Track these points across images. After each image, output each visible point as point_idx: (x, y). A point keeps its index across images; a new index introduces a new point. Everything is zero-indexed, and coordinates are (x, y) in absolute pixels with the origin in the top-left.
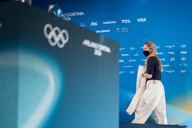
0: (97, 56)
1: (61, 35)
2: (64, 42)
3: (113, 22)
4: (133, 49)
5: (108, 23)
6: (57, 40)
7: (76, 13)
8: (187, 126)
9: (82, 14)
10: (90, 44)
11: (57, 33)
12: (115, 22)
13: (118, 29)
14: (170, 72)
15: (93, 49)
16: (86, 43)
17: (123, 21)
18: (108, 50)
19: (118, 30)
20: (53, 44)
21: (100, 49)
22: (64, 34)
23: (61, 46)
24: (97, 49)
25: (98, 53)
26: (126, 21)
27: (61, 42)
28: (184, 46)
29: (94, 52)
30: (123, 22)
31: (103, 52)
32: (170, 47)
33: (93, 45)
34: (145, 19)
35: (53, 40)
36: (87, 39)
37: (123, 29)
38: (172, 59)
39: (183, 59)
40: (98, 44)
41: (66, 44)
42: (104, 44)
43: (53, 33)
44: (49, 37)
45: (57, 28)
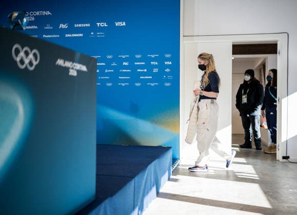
0: (72, 77)
1: (31, 56)
2: (35, 63)
3: (87, 25)
4: (109, 57)
5: (80, 25)
6: (27, 61)
7: (41, 12)
8: (171, 148)
9: (48, 13)
10: (64, 63)
11: (27, 54)
12: (89, 25)
13: (92, 33)
14: (152, 85)
15: (67, 69)
16: (60, 62)
17: (98, 24)
18: (84, 68)
19: (92, 35)
20: (23, 67)
21: (75, 68)
22: (35, 55)
23: (32, 69)
24: (73, 68)
25: (73, 73)
26: (102, 25)
27: (31, 64)
28: (168, 56)
29: (69, 72)
30: (98, 26)
31: (79, 71)
32: (153, 56)
33: (68, 64)
34: (124, 23)
35: (22, 62)
36: (61, 58)
37: (98, 33)
38: (155, 70)
39: (167, 70)
40: (73, 62)
41: (36, 66)
42: (80, 63)
43: (22, 54)
44: (18, 59)
45: (26, 48)
